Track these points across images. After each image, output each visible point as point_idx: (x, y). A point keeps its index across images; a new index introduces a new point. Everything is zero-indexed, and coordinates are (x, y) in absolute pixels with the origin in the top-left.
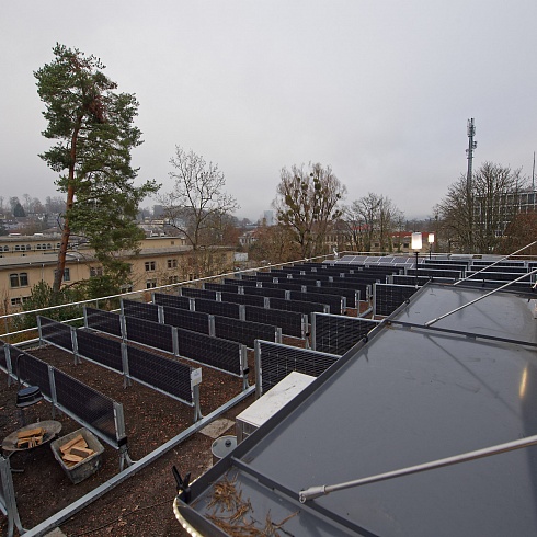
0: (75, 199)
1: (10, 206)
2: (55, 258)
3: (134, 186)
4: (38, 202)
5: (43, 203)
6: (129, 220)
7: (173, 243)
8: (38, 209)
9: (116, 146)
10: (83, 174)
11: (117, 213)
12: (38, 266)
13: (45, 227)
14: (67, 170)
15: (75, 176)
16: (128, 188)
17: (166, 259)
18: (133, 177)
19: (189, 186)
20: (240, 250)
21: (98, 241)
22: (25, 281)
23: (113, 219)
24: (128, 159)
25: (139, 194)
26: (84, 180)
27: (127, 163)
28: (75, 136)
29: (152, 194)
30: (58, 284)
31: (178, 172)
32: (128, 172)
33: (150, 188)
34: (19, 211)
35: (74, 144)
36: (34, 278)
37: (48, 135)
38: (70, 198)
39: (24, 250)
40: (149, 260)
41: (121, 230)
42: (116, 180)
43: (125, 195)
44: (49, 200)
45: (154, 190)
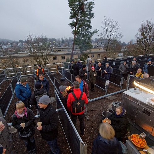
0: (76, 36)
1: (61, 40)
2: (71, 53)
3: (91, 31)
4: (67, 39)
5: (68, 39)
6: (89, 42)
7: (99, 50)
8: (67, 41)
9: (87, 19)
10: (78, 29)
11: (86, 40)
12: (67, 55)
13: (68, 45)
14: (74, 28)
15: (76, 29)
16: (89, 32)
17: (97, 54)
18: (91, 29)
19: (107, 30)
20: (120, 52)
21: (81, 47)
22: (64, 58)
23: (85, 41)
24: (90, 23)
25: (92, 34)
26: (78, 30)
27: (90, 24)
28: (77, 18)
29: (96, 34)
30: (71, 59)
31: (104, 26)
32: (90, 27)
33: (95, 32)
34: (63, 41)
35: (76, 20)
36: (66, 57)
37: (71, 18)
38: (75, 36)
39: (64, 51)
40: (93, 54)
41: (87, 45)
42: (86, 30)
43: (88, 34)
44: (69, 38)
45: (96, 32)
